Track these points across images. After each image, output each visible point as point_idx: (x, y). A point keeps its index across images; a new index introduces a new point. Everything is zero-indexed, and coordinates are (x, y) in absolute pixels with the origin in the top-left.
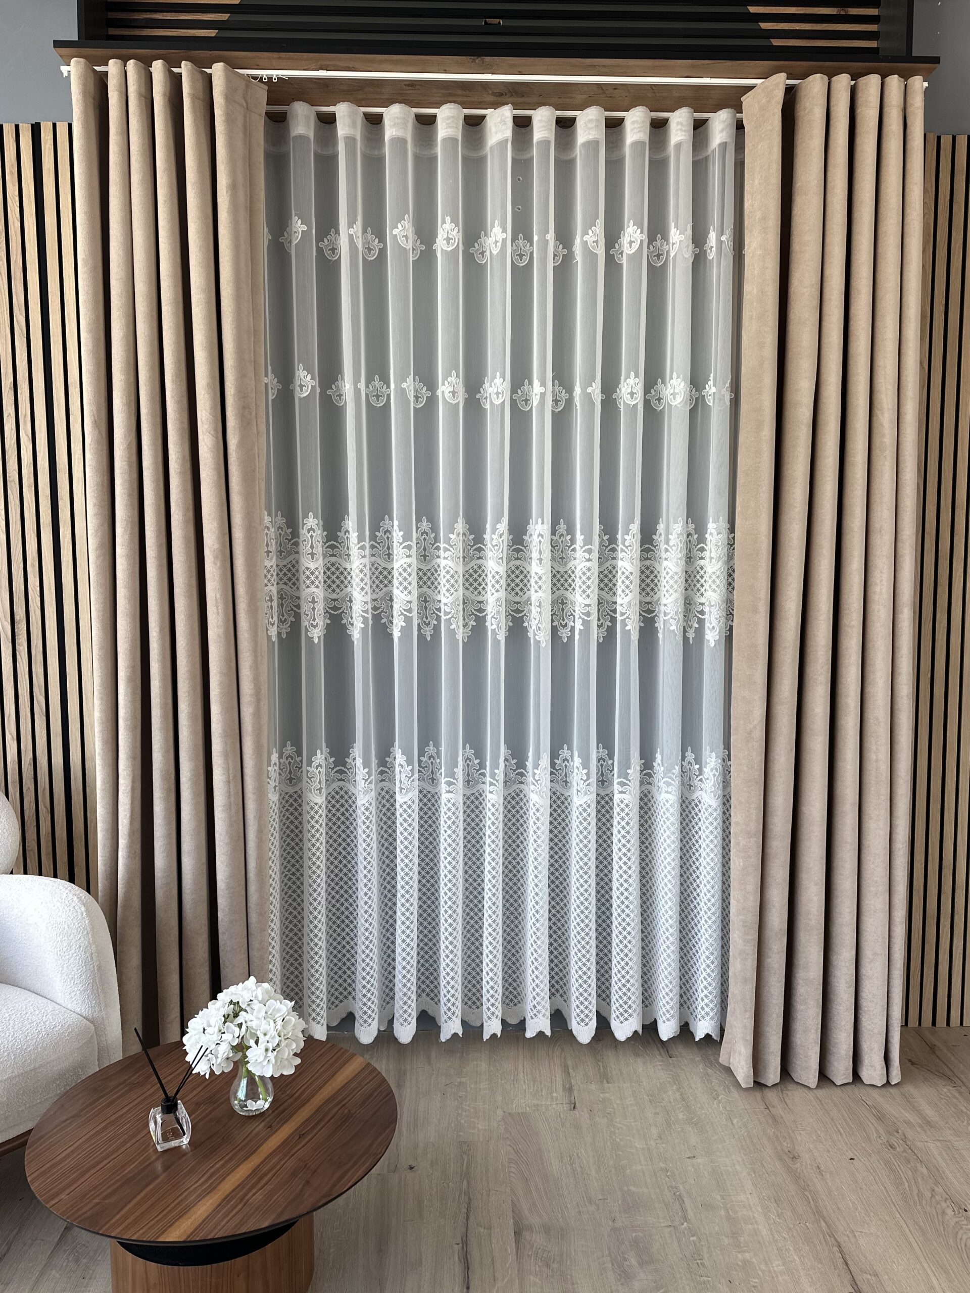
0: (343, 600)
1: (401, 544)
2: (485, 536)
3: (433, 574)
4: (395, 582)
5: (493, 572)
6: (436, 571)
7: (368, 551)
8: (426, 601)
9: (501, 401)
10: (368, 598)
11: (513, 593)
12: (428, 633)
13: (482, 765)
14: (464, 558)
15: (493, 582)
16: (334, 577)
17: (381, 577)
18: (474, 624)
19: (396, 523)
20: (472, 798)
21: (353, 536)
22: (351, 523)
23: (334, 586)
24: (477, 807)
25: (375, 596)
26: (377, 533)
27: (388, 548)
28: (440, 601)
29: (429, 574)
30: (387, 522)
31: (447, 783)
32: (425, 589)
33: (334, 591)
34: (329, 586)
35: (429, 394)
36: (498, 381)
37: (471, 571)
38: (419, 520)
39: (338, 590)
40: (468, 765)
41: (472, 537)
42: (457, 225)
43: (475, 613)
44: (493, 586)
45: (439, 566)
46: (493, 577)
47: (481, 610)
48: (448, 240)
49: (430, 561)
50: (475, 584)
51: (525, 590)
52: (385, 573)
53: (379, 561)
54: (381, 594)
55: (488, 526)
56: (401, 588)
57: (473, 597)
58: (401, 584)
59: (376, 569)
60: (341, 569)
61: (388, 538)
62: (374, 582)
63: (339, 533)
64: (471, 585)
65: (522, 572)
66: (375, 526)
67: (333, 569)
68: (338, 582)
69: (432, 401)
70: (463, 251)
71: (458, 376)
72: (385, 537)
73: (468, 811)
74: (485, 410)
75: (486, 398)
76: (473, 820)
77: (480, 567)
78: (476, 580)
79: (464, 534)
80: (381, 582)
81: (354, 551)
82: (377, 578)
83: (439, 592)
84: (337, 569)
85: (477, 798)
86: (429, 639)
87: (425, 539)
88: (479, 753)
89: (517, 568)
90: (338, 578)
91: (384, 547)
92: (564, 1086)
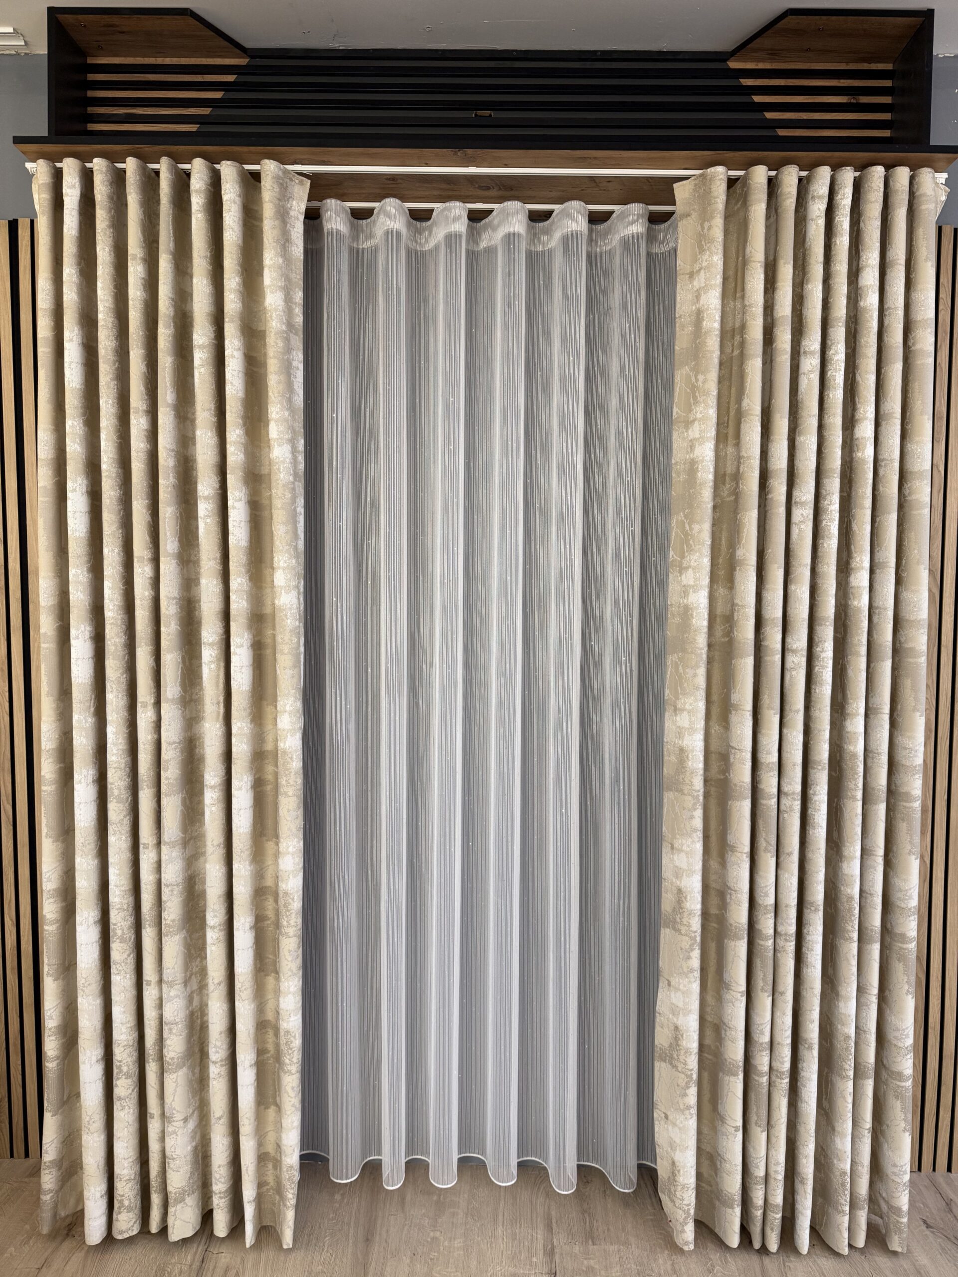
92: (544, 1245)
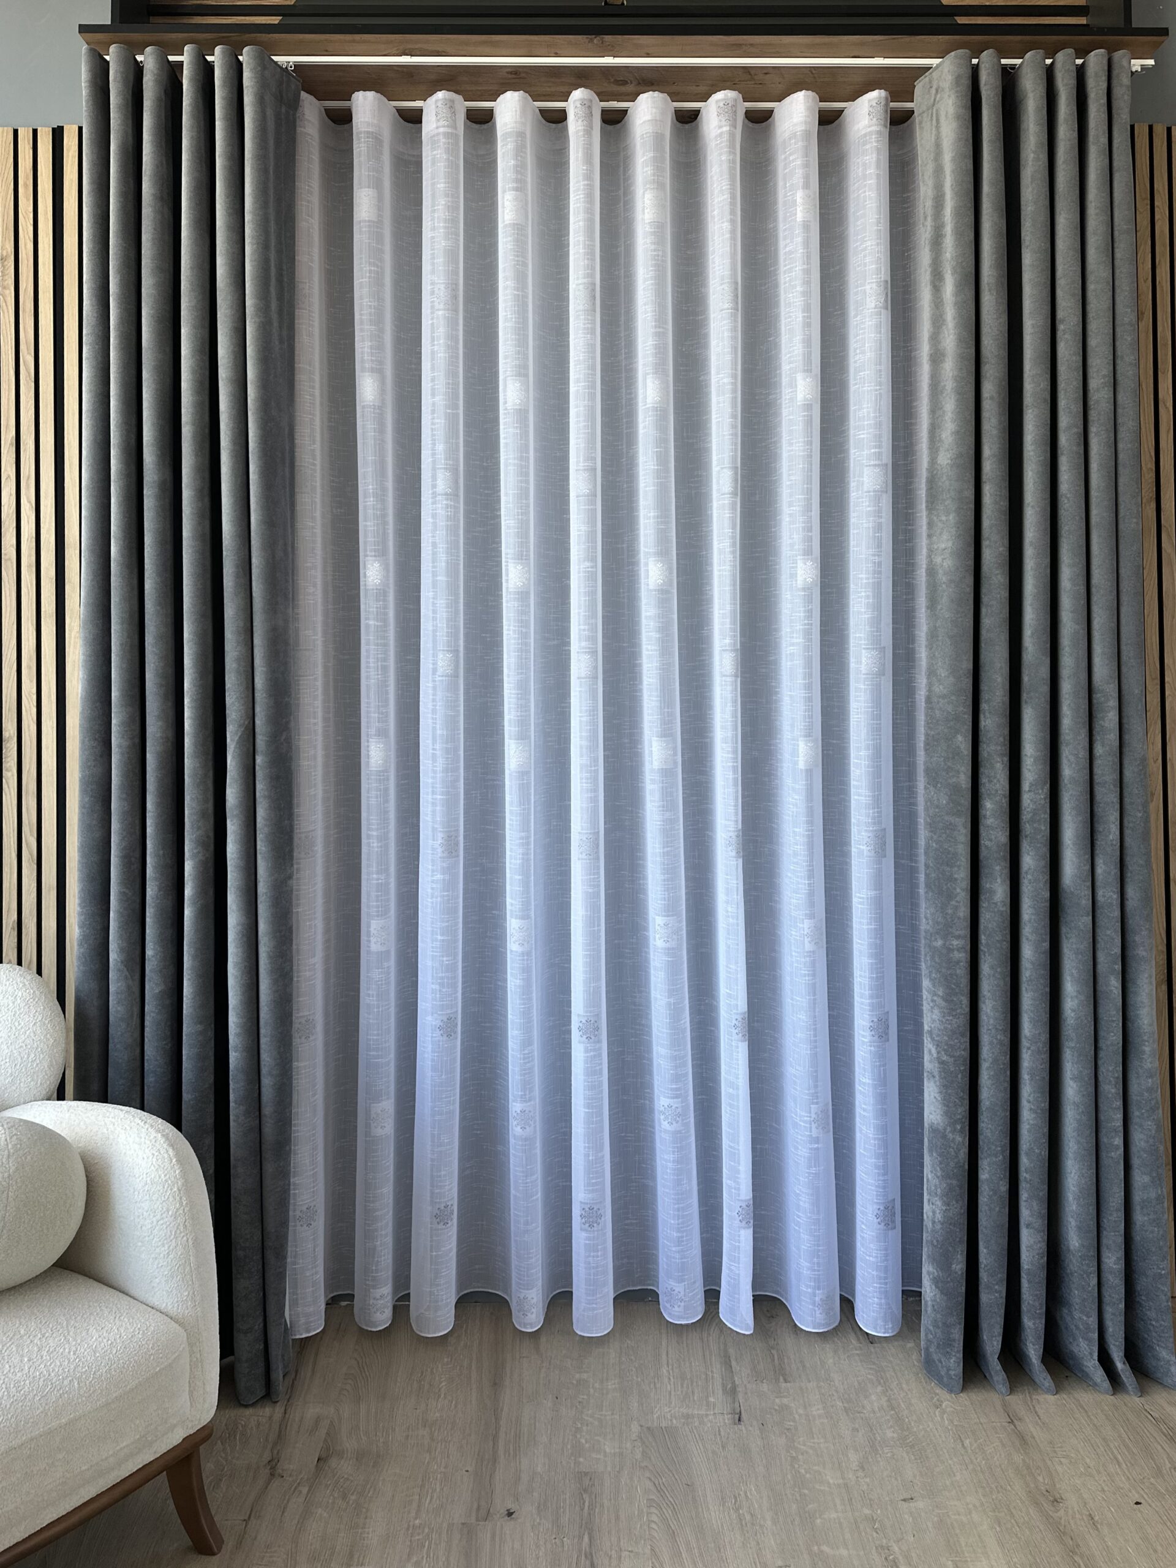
92: (724, 1386)
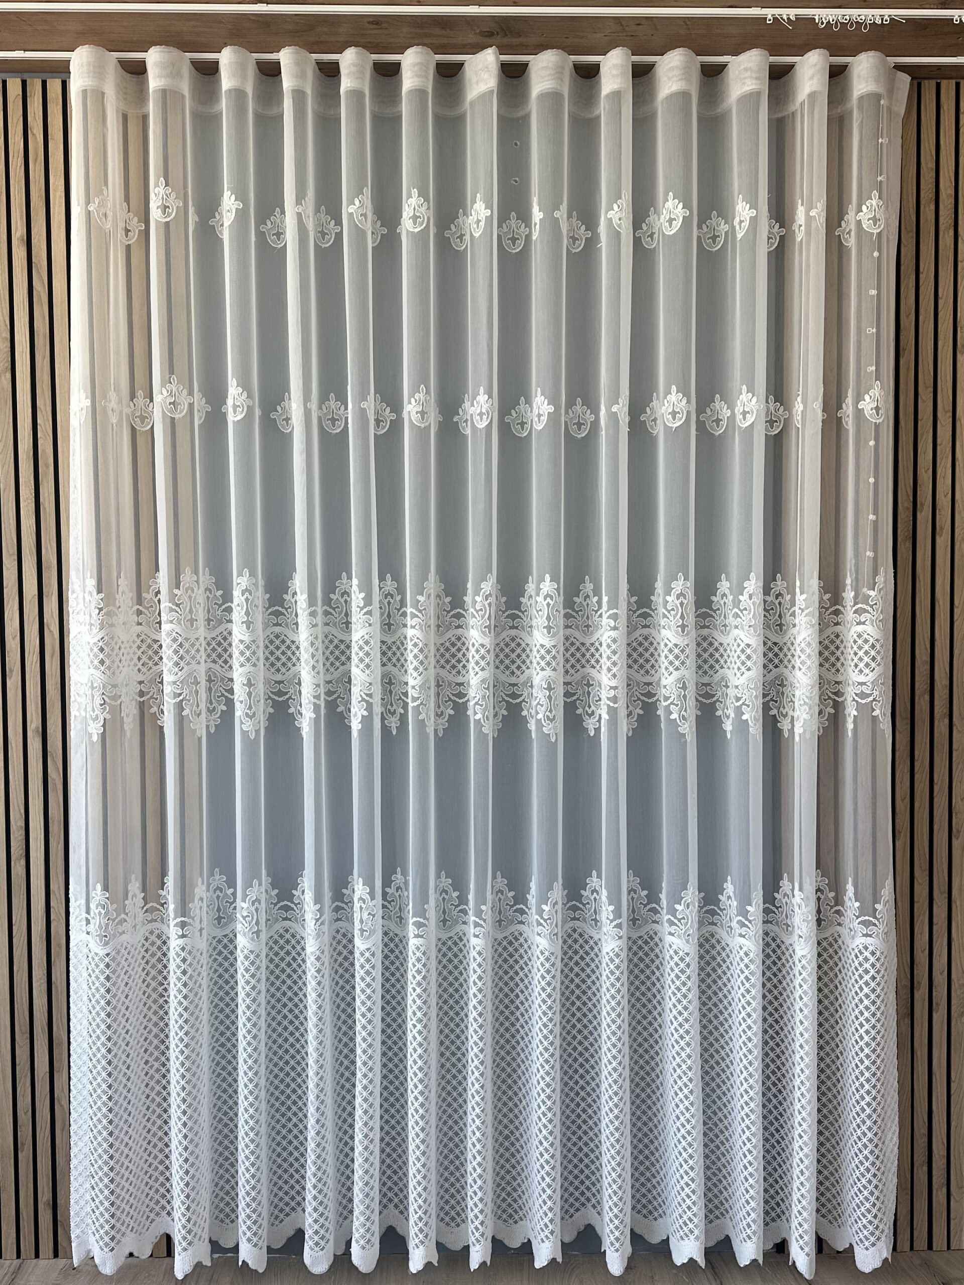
0: (290, 682)
1: (362, 609)
2: (465, 598)
3: (398, 648)
4: (355, 660)
5: (477, 645)
6: (403, 644)
7: (320, 619)
8: (390, 683)
9: (485, 423)
10: (321, 679)
11: (508, 673)
12: (394, 725)
13: (463, 899)
14: (438, 626)
15: (477, 657)
16: (278, 653)
17: (337, 653)
18: (452, 712)
19: (355, 581)
20: (450, 943)
21: (302, 599)
22: (299, 582)
23: (279, 664)
24: (456, 956)
25: (329, 678)
26: (332, 596)
27: (347, 615)
28: (406, 684)
29: (394, 648)
30: (345, 581)
31: (415, 924)
32: (390, 667)
33: (278, 670)
34: (272, 665)
35: (394, 416)
36: (482, 398)
37: (447, 644)
38: (382, 578)
39: (283, 670)
40: (444, 899)
41: (449, 599)
42: (427, 200)
43: (453, 698)
44: (477, 663)
45: (405, 638)
46: (477, 651)
47: (461, 695)
48: (415, 218)
49: (395, 631)
50: (453, 661)
51: (524, 667)
52: (343, 647)
53: (334, 631)
54: (337, 674)
55: (469, 585)
56: (362, 666)
57: (450, 678)
58: (361, 660)
59: (331, 642)
60: (288, 642)
61: (346, 601)
62: (327, 659)
63: (285, 596)
64: (448, 662)
65: (519, 645)
66: (330, 586)
67: (277, 642)
68: (284, 659)
69: (396, 426)
70: (436, 235)
71: (428, 392)
72: (342, 601)
73: (445, 961)
74: (465, 437)
75: (466, 421)
76: (450, 973)
77: (459, 639)
78: (454, 656)
79: (438, 596)
80: (337, 658)
81: (303, 619)
82: (332, 653)
83: (406, 671)
84: (283, 642)
85: (456, 944)
86: (394, 733)
87: (389, 603)
88: (460, 885)
89: (513, 640)
90: (283, 653)
91: (340, 613)
